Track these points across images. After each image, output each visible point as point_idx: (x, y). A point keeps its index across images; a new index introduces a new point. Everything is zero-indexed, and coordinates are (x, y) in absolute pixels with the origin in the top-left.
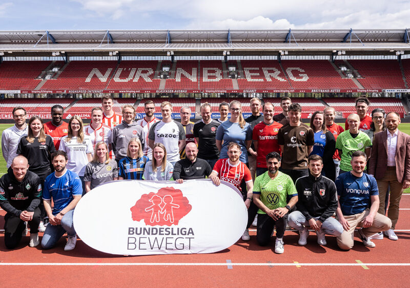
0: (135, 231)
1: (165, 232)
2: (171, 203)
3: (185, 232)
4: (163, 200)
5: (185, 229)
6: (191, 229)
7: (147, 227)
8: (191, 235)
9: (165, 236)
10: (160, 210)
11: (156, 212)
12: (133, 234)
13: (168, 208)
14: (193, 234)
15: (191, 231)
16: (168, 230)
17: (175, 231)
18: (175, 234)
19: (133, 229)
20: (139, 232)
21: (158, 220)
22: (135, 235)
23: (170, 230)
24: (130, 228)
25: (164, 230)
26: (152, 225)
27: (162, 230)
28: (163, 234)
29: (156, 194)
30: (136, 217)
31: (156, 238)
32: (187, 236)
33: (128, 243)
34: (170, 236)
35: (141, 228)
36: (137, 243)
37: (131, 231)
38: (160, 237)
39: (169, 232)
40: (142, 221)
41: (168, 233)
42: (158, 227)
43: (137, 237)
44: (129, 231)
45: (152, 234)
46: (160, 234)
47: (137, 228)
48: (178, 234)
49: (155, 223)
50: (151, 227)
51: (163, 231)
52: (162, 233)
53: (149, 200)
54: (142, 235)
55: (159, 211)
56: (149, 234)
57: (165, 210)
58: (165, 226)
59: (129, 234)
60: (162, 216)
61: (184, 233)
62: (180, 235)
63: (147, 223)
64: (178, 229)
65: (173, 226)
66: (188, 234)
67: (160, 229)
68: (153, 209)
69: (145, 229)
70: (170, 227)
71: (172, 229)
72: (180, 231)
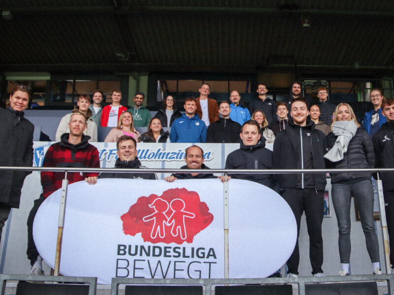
0: (127, 250)
1: (172, 253)
2: (182, 211)
3: (204, 253)
4: (169, 206)
5: (204, 249)
6: (211, 249)
7: (147, 244)
8: (211, 259)
9: (173, 259)
10: (166, 220)
11: (159, 222)
12: (125, 254)
13: (178, 218)
14: (215, 258)
15: (212, 253)
16: (177, 250)
17: (188, 252)
18: (188, 257)
19: (125, 247)
20: (133, 252)
21: (162, 235)
22: (127, 256)
23: (181, 251)
24: (119, 246)
25: (171, 250)
26: (153, 241)
27: (168, 250)
28: (170, 256)
29: (161, 197)
30: (129, 230)
31: (159, 261)
32: (205, 260)
33: (117, 268)
34: (181, 258)
35: (137, 247)
36: (131, 268)
37: (121, 249)
38: (165, 261)
39: (179, 253)
40: (139, 235)
41: (177, 254)
42: (162, 245)
43: (131, 259)
44: (119, 250)
45: (154, 255)
46: (165, 256)
47: (130, 246)
48: (193, 256)
49: (158, 240)
50: (152, 245)
51: (169, 252)
52: (168, 254)
53: (149, 205)
54: (138, 257)
55: (164, 221)
56: (148, 254)
57: (174, 221)
58: (173, 245)
59: (119, 254)
60: (168, 229)
61: (201, 255)
62: (196, 258)
63: (146, 238)
64: (193, 249)
65: (185, 244)
66: (208, 257)
67: (166, 248)
68: (155, 218)
69: (142, 247)
70: (181, 246)
71: (184, 249)
72: (196, 252)
